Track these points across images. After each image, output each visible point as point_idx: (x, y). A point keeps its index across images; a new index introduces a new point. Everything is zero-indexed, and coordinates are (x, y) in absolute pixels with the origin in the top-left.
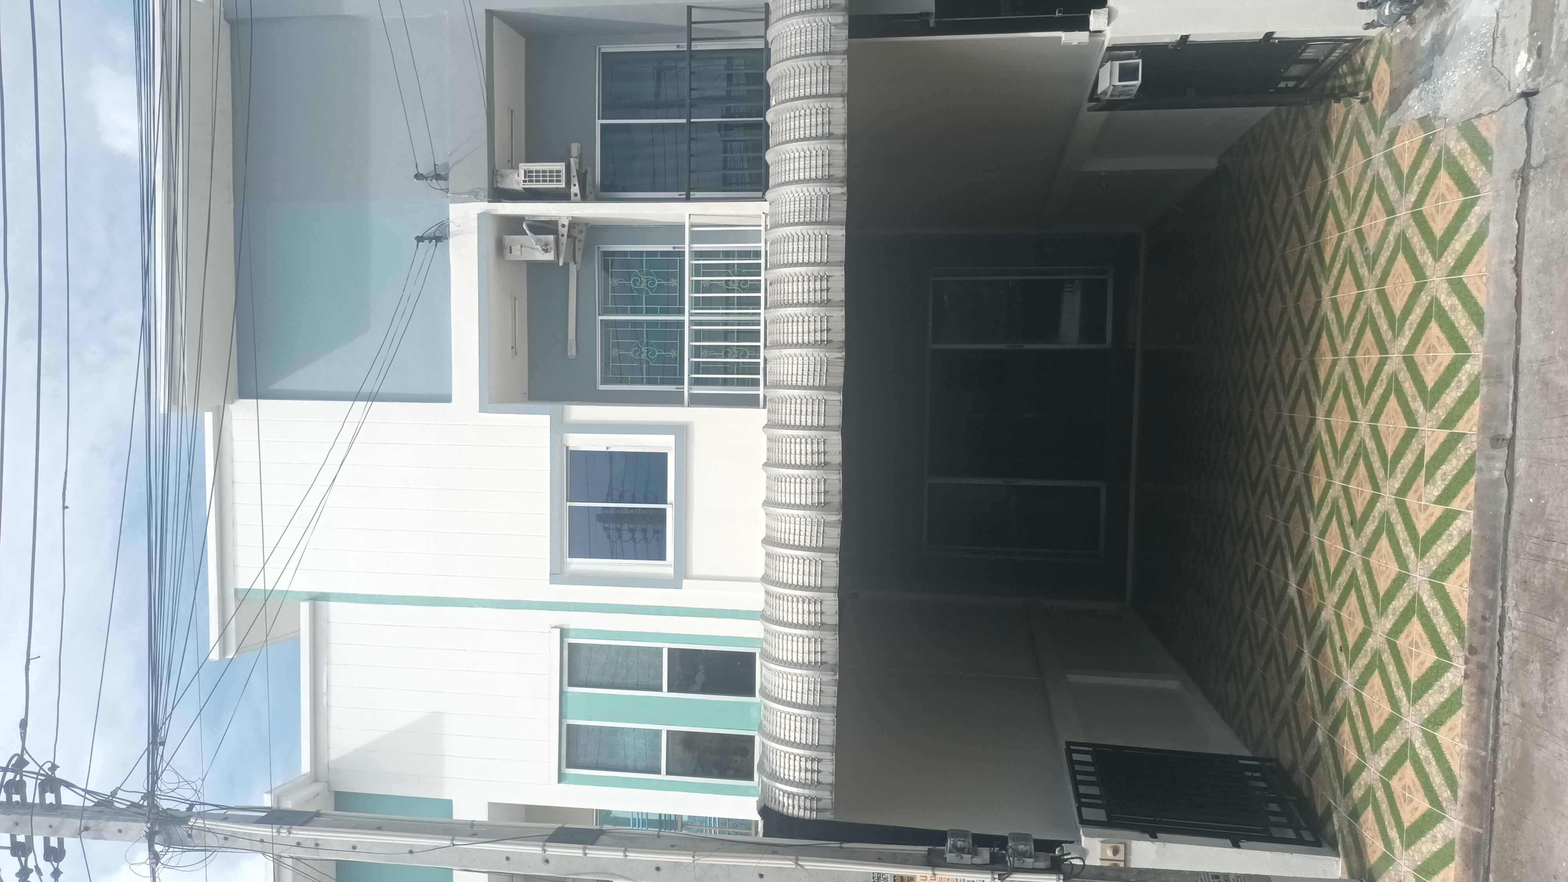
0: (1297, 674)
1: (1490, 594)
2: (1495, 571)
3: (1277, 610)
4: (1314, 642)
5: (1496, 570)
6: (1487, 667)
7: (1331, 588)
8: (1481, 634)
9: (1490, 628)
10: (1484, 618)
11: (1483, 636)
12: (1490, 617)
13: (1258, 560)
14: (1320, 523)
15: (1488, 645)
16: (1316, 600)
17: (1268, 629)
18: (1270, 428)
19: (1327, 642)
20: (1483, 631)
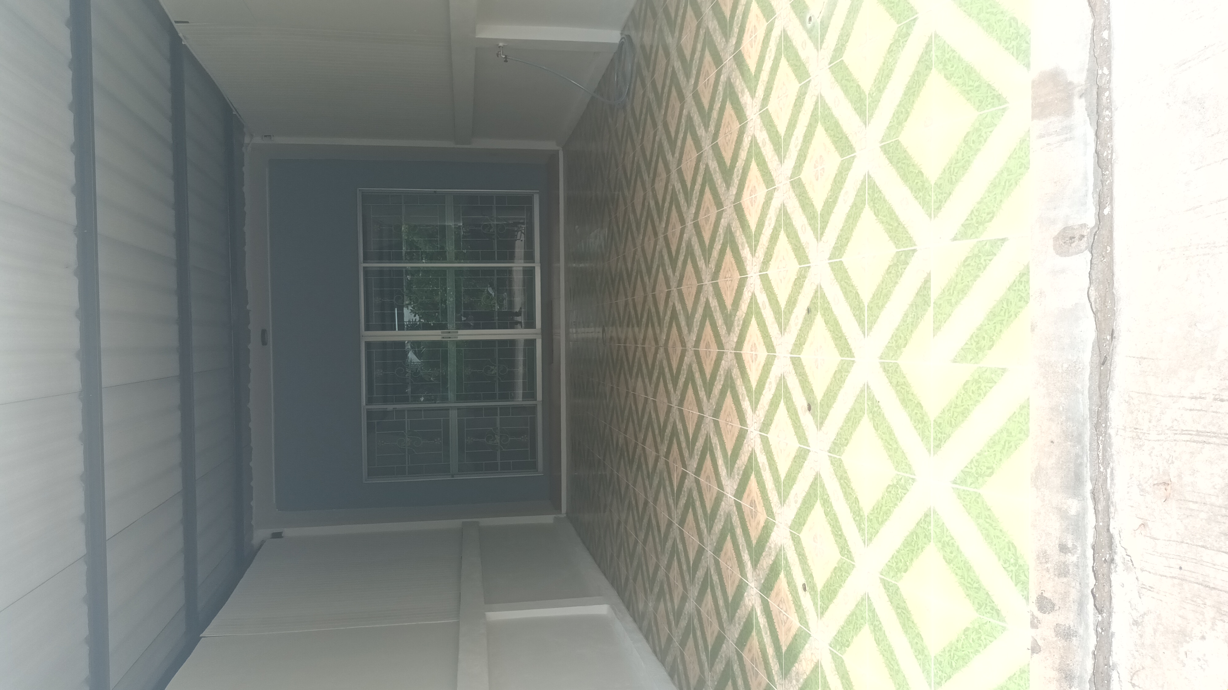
0: (741, 613)
1: (1073, 506)
2: (1079, 466)
3: (710, 529)
4: (762, 575)
5: (1081, 464)
6: (1075, 634)
7: (783, 499)
8: (1059, 575)
9: (1077, 566)
10: (1063, 548)
11: (1065, 580)
12: (1075, 547)
13: (684, 465)
14: (762, 411)
15: (1074, 594)
16: (762, 517)
17: (701, 551)
18: (689, 305)
19: (782, 575)
20: (1063, 571)
